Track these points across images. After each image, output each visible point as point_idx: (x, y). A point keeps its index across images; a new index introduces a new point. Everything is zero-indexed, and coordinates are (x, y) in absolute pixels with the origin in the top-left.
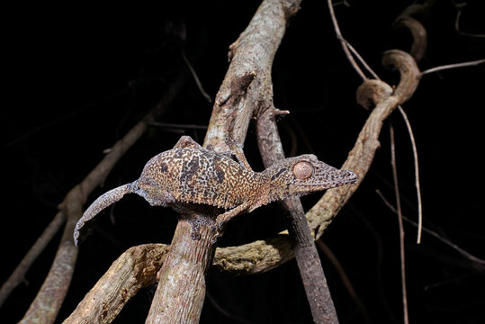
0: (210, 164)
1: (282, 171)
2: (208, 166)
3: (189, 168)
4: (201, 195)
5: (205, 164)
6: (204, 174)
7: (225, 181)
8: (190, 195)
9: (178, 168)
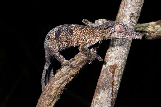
0: (66, 28)
1: (110, 26)
2: (65, 29)
3: (57, 33)
4: (66, 43)
5: (64, 29)
6: (64, 33)
7: (74, 34)
8: (61, 45)
9: (53, 35)
